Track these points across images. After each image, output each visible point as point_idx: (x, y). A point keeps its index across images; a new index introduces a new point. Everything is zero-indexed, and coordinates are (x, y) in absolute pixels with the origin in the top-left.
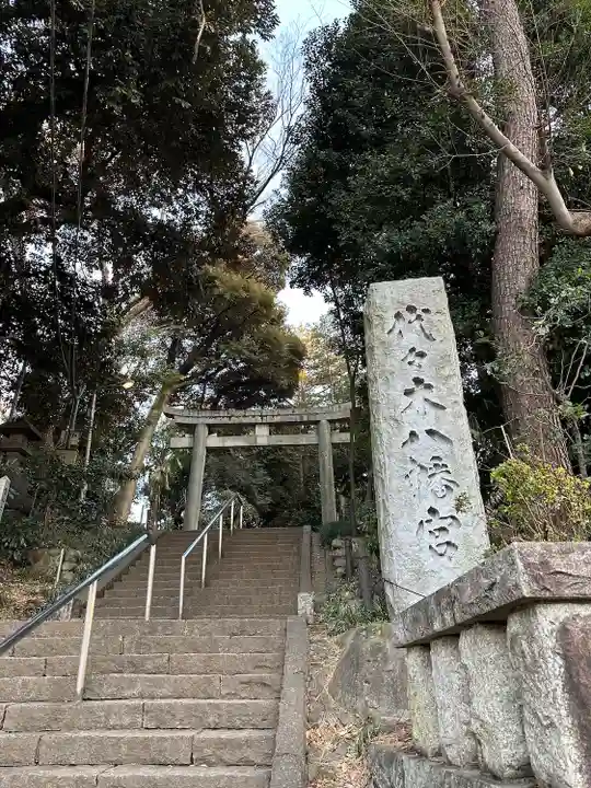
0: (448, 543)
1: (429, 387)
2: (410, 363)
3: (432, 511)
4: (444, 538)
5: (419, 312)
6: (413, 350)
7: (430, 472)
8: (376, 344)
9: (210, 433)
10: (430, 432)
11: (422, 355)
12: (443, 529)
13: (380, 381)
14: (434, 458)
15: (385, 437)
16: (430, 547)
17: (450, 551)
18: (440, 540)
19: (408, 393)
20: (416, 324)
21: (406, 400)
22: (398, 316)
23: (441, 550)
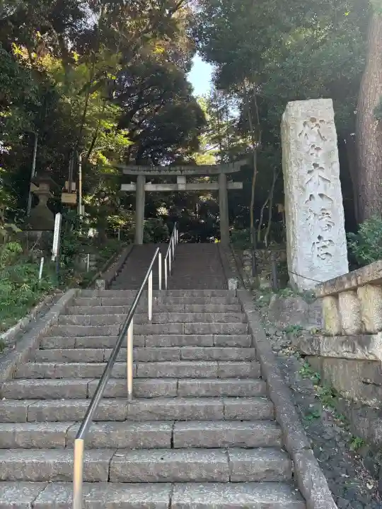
0: (327, 253)
1: (322, 168)
2: (312, 154)
3: (320, 238)
4: (325, 251)
5: (318, 122)
6: (313, 146)
7: (320, 217)
8: (292, 141)
9: (147, 181)
10: (321, 195)
11: (318, 149)
12: (324, 247)
13: (294, 165)
14: (322, 209)
15: (296, 198)
16: (318, 256)
17: (328, 257)
18: (322, 253)
19: (310, 172)
20: (316, 129)
21: (308, 177)
22: (305, 124)
23: (324, 257)
